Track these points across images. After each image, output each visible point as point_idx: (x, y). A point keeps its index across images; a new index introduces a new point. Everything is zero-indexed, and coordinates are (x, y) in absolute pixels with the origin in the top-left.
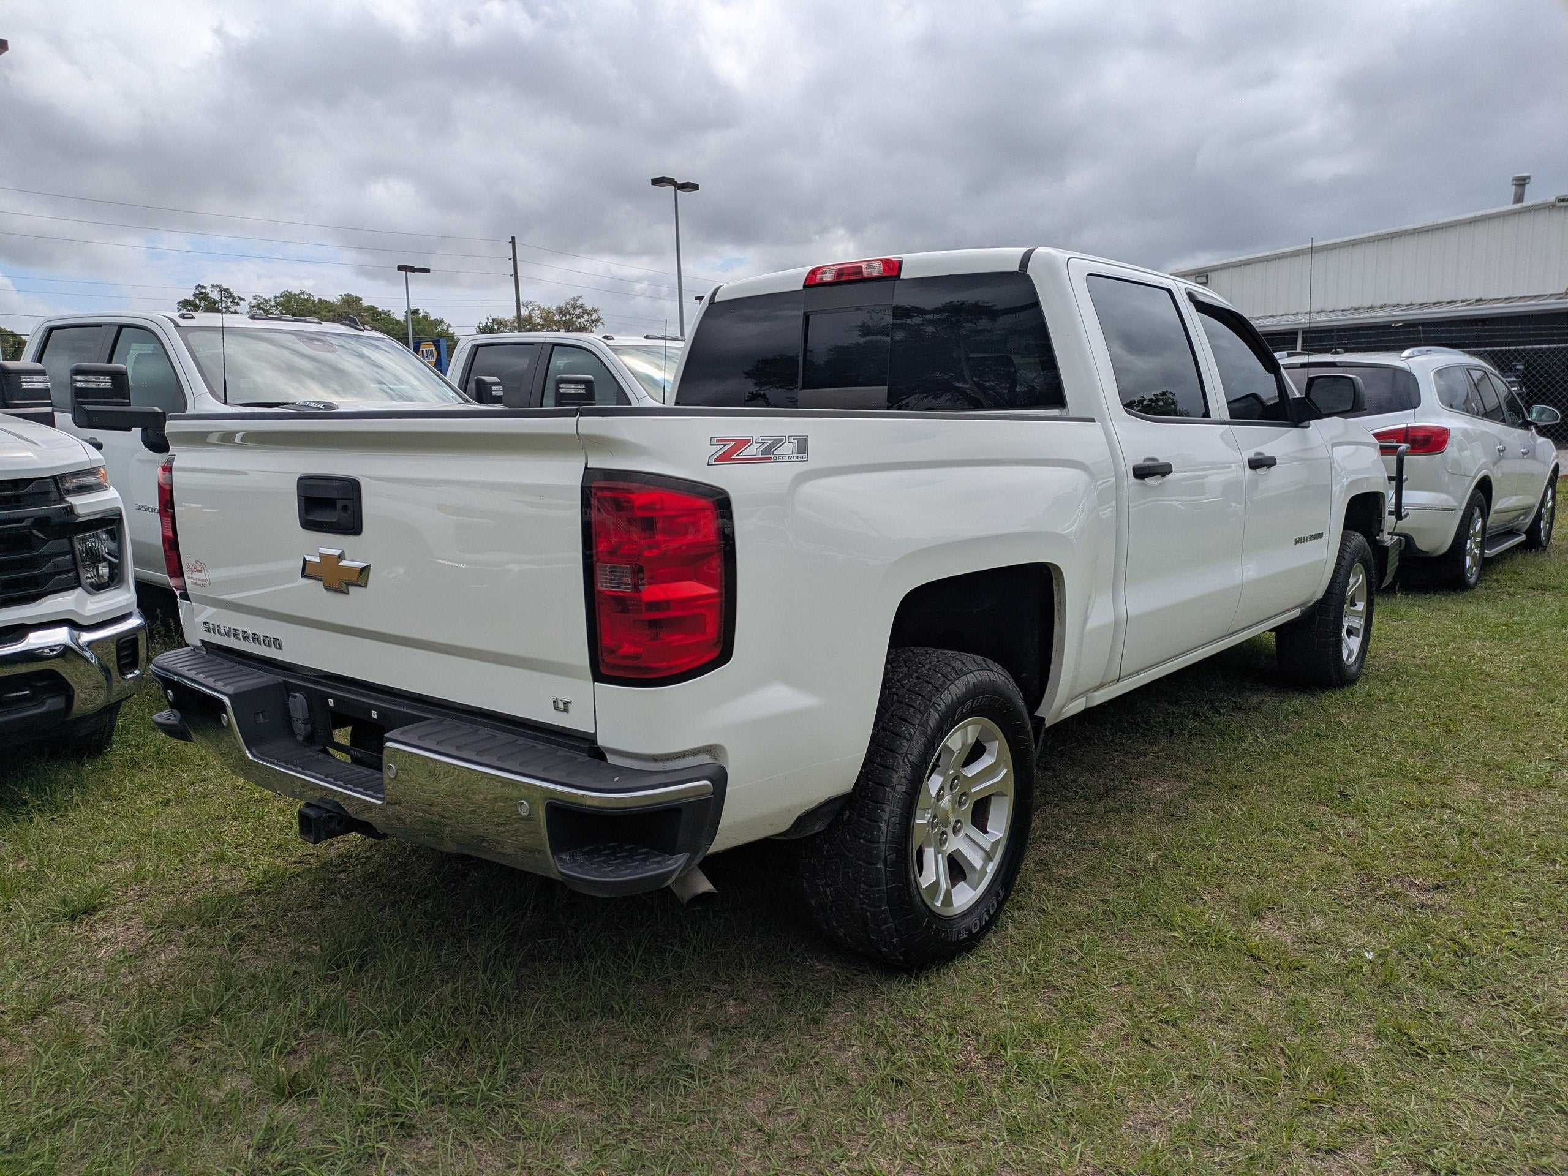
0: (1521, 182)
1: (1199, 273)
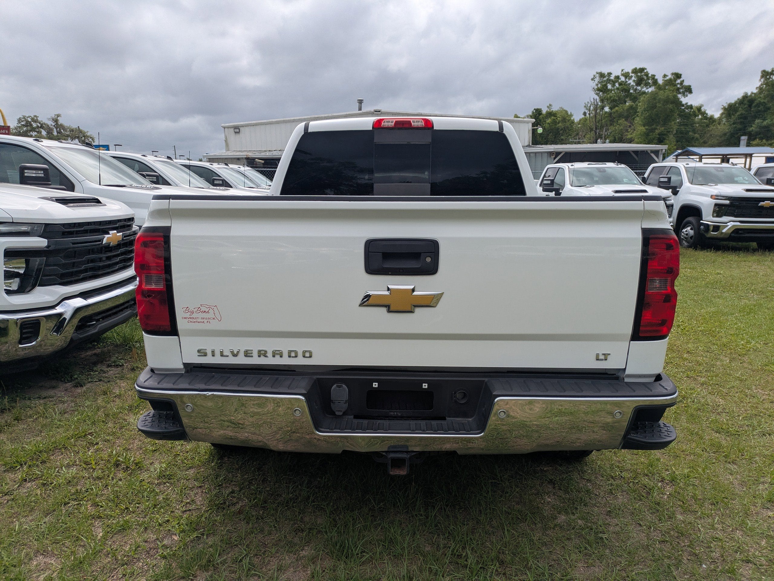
0: (360, 102)
1: (235, 127)
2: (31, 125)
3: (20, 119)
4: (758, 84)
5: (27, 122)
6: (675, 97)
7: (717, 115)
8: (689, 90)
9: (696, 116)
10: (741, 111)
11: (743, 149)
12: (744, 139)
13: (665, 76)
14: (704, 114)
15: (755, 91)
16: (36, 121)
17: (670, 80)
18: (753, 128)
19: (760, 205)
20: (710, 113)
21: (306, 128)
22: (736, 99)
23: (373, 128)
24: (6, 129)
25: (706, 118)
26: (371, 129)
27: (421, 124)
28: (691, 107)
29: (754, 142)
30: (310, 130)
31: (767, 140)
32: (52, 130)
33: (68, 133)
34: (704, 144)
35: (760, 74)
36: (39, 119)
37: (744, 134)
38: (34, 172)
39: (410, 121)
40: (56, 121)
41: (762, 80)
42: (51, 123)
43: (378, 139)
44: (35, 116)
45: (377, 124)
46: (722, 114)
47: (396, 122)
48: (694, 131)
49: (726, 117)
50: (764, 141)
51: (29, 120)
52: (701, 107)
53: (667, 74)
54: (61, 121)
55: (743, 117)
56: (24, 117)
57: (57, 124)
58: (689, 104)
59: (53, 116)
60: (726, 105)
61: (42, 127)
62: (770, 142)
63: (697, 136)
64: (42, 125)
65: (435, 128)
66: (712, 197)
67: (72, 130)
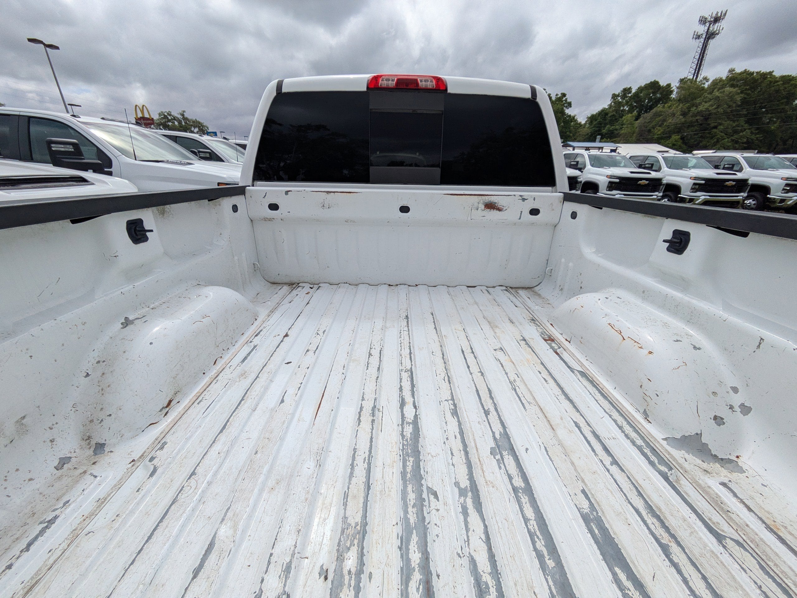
2: (168, 118)
3: (160, 113)
4: (609, 103)
5: (165, 115)
6: (563, 109)
7: (583, 122)
8: (570, 105)
9: (572, 122)
10: (599, 119)
11: (597, 144)
12: (599, 137)
13: (557, 95)
14: (576, 120)
15: (607, 107)
16: (170, 115)
17: (560, 97)
18: (604, 131)
19: (638, 183)
20: (579, 120)
21: (279, 86)
22: (597, 112)
23: (368, 88)
24: (151, 120)
25: (577, 124)
26: (364, 89)
27: (431, 84)
28: (570, 116)
29: (603, 140)
30: (284, 90)
31: (610, 139)
32: (181, 121)
33: (192, 123)
34: (574, 140)
35: (611, 96)
36: (172, 114)
37: (599, 135)
38: (62, 146)
39: (416, 80)
40: (183, 115)
41: (612, 100)
42: (180, 117)
43: (376, 104)
44: (169, 112)
45: (374, 83)
46: (586, 122)
47: (398, 80)
48: (570, 132)
49: (589, 124)
50: (609, 139)
51: (166, 114)
52: (575, 116)
53: (558, 93)
54: (186, 115)
55: (600, 123)
56: (162, 112)
57: (184, 117)
58: (569, 114)
59: (181, 112)
60: (589, 116)
61: (174, 119)
62: (612, 140)
63: (571, 135)
64: (174, 117)
65: (449, 91)
66: (607, 176)
67: (194, 122)
